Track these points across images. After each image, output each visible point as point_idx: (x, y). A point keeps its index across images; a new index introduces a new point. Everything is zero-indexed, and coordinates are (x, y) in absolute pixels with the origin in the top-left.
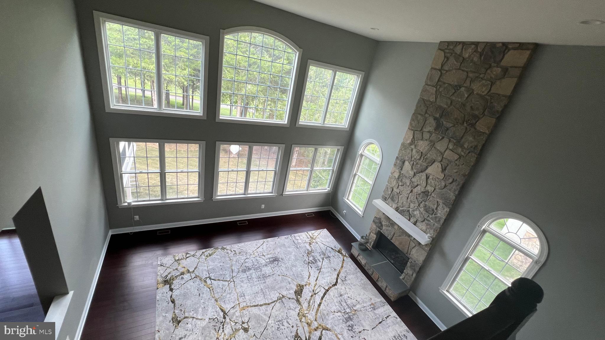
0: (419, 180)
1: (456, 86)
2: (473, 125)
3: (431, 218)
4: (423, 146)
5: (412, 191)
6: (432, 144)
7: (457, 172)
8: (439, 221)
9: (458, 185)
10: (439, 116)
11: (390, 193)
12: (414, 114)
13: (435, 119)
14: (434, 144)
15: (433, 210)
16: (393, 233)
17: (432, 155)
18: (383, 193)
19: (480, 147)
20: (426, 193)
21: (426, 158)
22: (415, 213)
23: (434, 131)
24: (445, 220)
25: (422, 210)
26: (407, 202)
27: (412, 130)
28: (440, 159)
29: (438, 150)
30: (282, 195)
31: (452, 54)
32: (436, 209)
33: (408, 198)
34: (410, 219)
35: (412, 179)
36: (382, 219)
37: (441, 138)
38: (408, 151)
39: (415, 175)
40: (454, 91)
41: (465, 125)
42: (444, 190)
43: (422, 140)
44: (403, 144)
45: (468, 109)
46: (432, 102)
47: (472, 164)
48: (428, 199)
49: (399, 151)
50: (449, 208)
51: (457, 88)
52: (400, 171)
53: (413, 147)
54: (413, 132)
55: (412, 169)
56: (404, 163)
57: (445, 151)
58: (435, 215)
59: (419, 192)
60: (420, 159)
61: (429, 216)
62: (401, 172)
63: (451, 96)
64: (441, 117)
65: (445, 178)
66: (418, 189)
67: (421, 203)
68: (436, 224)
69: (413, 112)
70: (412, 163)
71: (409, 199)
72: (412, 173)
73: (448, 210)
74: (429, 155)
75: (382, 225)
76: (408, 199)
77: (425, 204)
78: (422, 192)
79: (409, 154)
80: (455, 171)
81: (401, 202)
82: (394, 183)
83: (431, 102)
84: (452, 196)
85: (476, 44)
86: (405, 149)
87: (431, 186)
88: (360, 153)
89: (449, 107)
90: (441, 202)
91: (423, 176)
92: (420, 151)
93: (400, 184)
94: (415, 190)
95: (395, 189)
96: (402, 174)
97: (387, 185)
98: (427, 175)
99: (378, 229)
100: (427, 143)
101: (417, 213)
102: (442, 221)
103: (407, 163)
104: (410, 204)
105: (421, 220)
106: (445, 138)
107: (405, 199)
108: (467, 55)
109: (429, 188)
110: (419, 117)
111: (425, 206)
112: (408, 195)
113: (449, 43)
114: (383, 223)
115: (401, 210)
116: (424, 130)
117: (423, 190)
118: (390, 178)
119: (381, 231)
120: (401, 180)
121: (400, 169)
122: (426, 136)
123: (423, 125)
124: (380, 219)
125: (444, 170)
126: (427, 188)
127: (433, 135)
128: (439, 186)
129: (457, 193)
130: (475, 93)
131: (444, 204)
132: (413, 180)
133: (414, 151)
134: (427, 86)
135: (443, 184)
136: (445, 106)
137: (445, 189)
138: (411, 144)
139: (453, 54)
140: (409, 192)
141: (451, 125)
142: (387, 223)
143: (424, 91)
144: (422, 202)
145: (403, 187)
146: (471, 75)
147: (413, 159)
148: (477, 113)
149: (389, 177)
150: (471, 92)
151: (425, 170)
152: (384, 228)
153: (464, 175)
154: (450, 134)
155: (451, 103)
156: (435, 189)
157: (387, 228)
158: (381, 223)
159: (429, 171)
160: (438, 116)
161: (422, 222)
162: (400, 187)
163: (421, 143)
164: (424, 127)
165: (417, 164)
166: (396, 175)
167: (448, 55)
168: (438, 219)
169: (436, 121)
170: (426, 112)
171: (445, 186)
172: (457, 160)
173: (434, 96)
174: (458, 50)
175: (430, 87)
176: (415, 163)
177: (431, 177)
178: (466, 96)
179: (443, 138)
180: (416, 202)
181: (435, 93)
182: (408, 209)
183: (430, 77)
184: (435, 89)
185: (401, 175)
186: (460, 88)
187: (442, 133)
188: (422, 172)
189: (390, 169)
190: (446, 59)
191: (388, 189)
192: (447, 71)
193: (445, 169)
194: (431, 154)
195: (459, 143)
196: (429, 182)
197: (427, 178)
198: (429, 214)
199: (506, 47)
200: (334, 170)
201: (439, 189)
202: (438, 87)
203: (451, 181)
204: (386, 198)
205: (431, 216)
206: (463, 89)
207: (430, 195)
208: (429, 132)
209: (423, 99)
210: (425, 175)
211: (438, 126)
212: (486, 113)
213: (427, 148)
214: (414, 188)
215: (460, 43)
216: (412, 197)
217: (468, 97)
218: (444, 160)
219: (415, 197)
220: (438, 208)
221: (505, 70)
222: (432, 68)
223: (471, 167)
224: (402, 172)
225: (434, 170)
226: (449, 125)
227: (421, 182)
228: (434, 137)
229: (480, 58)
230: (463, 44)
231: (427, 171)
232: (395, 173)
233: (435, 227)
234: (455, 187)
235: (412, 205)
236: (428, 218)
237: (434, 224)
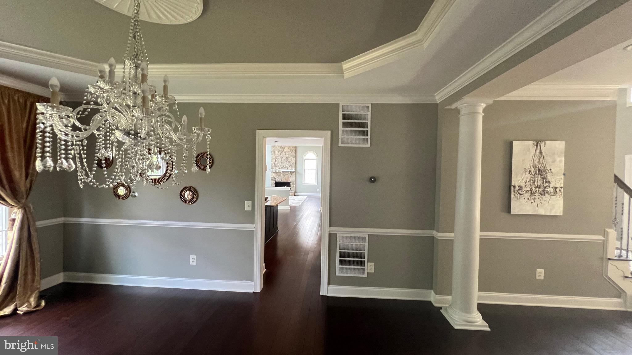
5: (282, 160)
11: (274, 165)
16: (281, 178)
18: (271, 167)
20: (287, 158)
21: (282, 147)
22: (286, 166)
25: (288, 164)
34: (285, 169)
55: (279, 153)
56: (275, 152)
65: (290, 150)
72: (279, 154)
73: (295, 159)
75: (276, 179)
77: (288, 161)
80: (292, 147)
84: (294, 155)
90: (292, 158)
92: (279, 146)
93: (277, 160)
95: (275, 163)
97: (271, 163)
99: (274, 181)
101: (287, 165)
102: (295, 162)
104: (283, 164)
107: (280, 164)
115: (281, 168)
117: (286, 157)
118: (272, 160)
119: (276, 181)
121: (274, 155)
132: (281, 156)
135: (290, 152)
142: (278, 176)
152: (277, 179)
153: (295, 147)
156: (289, 155)
158: (275, 178)
161: (289, 167)
166: (274, 157)
168: (293, 162)
171: (291, 153)
177: (286, 152)
180: (285, 162)
188: (282, 152)
189: (270, 156)
196: (286, 154)
197: (285, 153)
205: (291, 164)
227: (284, 155)
231: (284, 151)
234: (294, 151)
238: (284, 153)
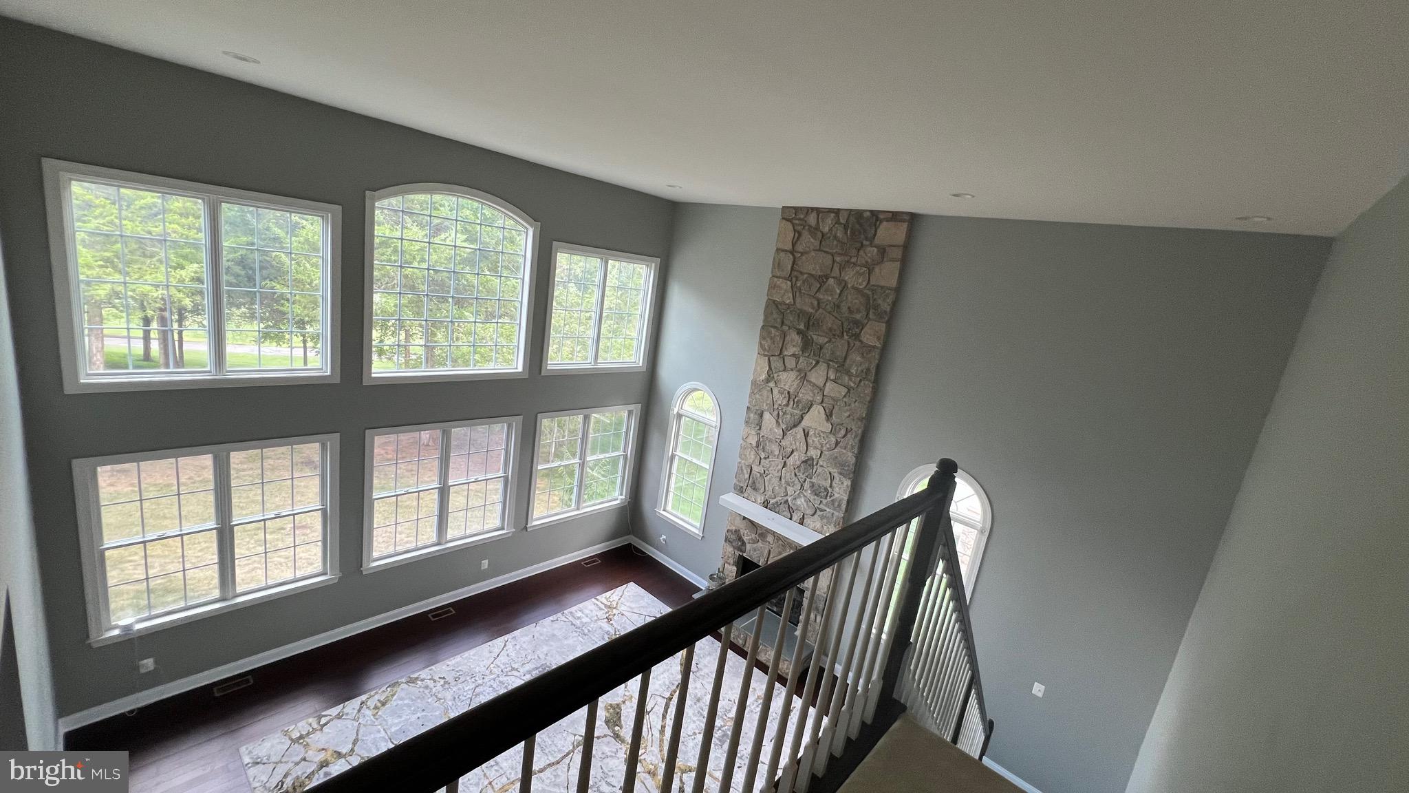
0: (793, 442)
1: (820, 276)
2: (857, 337)
3: (826, 505)
4: (788, 380)
5: (785, 465)
6: (804, 378)
7: (849, 416)
8: (839, 505)
9: (855, 437)
10: (805, 326)
11: (747, 476)
12: (763, 327)
13: (799, 332)
14: (806, 374)
15: (826, 489)
16: (766, 552)
17: (806, 395)
18: (735, 481)
19: (873, 371)
20: (809, 463)
21: (797, 402)
22: (798, 502)
23: (801, 352)
24: (848, 502)
25: (808, 493)
26: (780, 486)
27: (765, 355)
28: (819, 398)
29: (814, 385)
30: (526, 528)
31: (804, 227)
32: (831, 486)
33: (781, 478)
34: (791, 515)
35: (780, 442)
36: (742, 531)
37: (814, 363)
38: (765, 393)
39: (784, 434)
40: (819, 286)
41: (846, 337)
42: (836, 450)
43: (785, 370)
44: (754, 383)
45: (844, 309)
46: (789, 306)
47: (868, 399)
48: (814, 471)
49: (750, 396)
50: (849, 478)
51: (822, 279)
52: (758, 431)
53: (772, 384)
54: (767, 358)
55: (778, 423)
56: (761, 416)
57: (825, 384)
58: (831, 497)
59: (798, 463)
60: (787, 405)
61: (821, 502)
62: (759, 434)
63: (816, 293)
64: (808, 327)
65: (833, 431)
66: (795, 459)
67: (805, 482)
68: (836, 513)
69: (761, 324)
70: (776, 413)
71: (783, 481)
72: (779, 432)
73: (849, 483)
74: (800, 395)
75: (744, 543)
76: (780, 480)
77: (812, 482)
78: (803, 462)
79: (768, 397)
80: (846, 414)
81: (771, 489)
82: (751, 456)
83: (786, 304)
84: (851, 458)
85: (837, 212)
86: (760, 391)
87: (816, 448)
88: (675, 413)
89: (816, 311)
90: (835, 471)
91: (799, 431)
92: (786, 390)
93: (763, 456)
94: (790, 461)
95: (755, 468)
96: (763, 436)
97: (740, 463)
98: (804, 430)
99: (738, 553)
100: (793, 375)
101: (801, 502)
102: (844, 506)
103: (767, 416)
104: (786, 489)
105: (812, 513)
106: (820, 363)
107: (775, 481)
108: (826, 229)
109: (813, 453)
110: (773, 330)
111: (812, 485)
112: (780, 472)
113: (797, 210)
114: (745, 538)
115: (773, 504)
116: (786, 353)
117: (803, 458)
118: (743, 448)
119: (744, 555)
120: (763, 448)
121: (758, 428)
122: (791, 363)
123: (782, 346)
124: (737, 531)
125: (829, 416)
126: (809, 454)
127: (801, 359)
128: (828, 446)
129: (856, 451)
130: (849, 286)
131: (841, 474)
132: (783, 443)
133: (776, 391)
134: (776, 279)
135: (833, 440)
136: (811, 310)
137: (837, 448)
138: (767, 381)
139: (807, 228)
140: (780, 467)
141: (826, 340)
142: (753, 536)
143: (772, 287)
144: (806, 479)
145: (768, 460)
146: (838, 259)
147: (776, 407)
148: (858, 317)
149: (741, 448)
150: (844, 286)
151: (800, 422)
152: (748, 546)
153: (861, 419)
154: (827, 355)
155: (819, 304)
156: (822, 452)
157: (755, 545)
158: (740, 539)
159: (806, 423)
160: (802, 327)
161: (813, 515)
162: (763, 461)
163: (784, 376)
164: (784, 349)
165: (785, 413)
166: (753, 440)
167: (799, 228)
168: (836, 504)
169: (801, 335)
170: (783, 323)
171: (837, 443)
172: (845, 396)
173: (791, 295)
174: (812, 220)
175: (781, 280)
176: (780, 413)
177: (812, 432)
178: (838, 291)
179: (817, 362)
180: (797, 482)
181: (790, 290)
182: (785, 498)
183: (777, 265)
184: (789, 283)
185: (761, 439)
186: (827, 279)
187: (814, 354)
188: (795, 426)
189: (739, 431)
190: (797, 235)
191: (742, 469)
192: (802, 254)
193: (831, 415)
194: (803, 393)
195: (842, 367)
196: (810, 441)
197: (806, 435)
198: (821, 498)
199: (875, 217)
200: (627, 455)
201: (829, 450)
202: (794, 279)
203: (843, 432)
204: (742, 487)
205: (824, 501)
206: (831, 281)
207: (817, 464)
208: (793, 355)
209: (774, 301)
210: (802, 430)
211: (807, 345)
212: (871, 316)
213: (795, 384)
214: (788, 458)
215: (813, 209)
216: (787, 474)
217: (841, 291)
218: (826, 400)
219: (793, 474)
220: (834, 484)
221: (883, 251)
222: (778, 250)
223: (867, 403)
224: (762, 434)
225: (815, 419)
226: (822, 340)
227: (798, 444)
228: (803, 362)
229: (846, 233)
230: (818, 211)
231: (803, 424)
232: (750, 437)
233: (835, 518)
234: (852, 441)
235: (790, 490)
236: (822, 506)
237: (833, 514)
238: (799, 430)
